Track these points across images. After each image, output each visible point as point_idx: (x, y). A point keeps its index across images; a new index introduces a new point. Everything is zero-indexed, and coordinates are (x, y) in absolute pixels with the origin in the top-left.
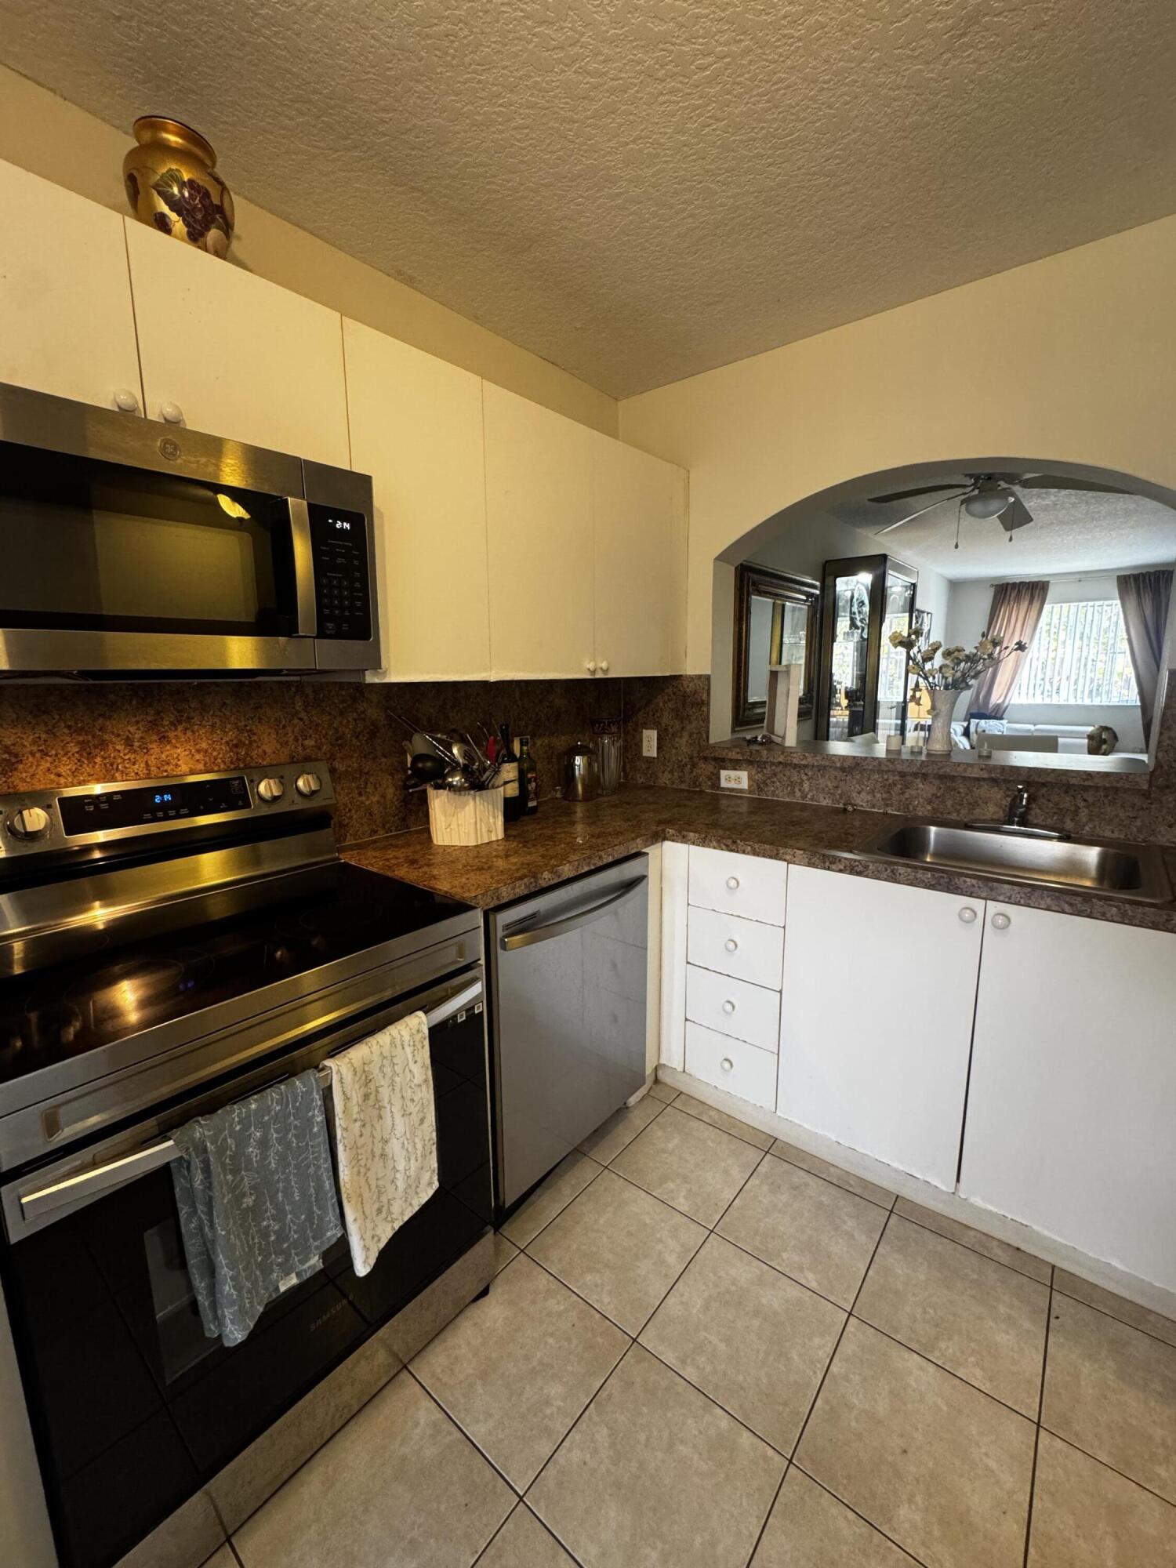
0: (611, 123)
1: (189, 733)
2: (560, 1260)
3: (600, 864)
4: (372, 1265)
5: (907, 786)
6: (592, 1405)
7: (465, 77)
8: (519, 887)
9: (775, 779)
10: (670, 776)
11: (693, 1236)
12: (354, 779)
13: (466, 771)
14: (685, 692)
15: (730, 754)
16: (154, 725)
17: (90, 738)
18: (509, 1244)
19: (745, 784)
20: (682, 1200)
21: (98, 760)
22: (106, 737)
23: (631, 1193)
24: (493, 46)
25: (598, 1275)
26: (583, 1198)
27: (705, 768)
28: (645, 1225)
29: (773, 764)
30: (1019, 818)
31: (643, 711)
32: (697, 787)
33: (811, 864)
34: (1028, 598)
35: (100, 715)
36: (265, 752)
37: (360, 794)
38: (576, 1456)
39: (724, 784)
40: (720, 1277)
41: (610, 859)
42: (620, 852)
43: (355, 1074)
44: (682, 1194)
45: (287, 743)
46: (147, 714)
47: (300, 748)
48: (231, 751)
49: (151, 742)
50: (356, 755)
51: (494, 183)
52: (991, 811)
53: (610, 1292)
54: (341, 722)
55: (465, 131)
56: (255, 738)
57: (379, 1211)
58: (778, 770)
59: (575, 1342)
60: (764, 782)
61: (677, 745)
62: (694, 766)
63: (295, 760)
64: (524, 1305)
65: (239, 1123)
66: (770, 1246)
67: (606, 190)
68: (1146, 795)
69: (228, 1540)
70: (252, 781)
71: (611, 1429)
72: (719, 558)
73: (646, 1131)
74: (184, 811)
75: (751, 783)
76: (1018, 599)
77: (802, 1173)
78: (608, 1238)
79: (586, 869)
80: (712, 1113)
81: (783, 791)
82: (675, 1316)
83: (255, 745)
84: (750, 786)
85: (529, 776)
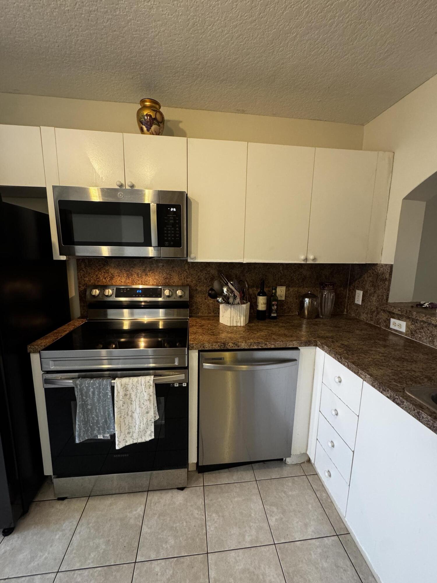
0: (269, 10)
1: (153, 274)
2: (211, 500)
3: (265, 347)
4: (120, 448)
6: (176, 559)
7: (209, 33)
8: (215, 345)
9: (422, 331)
10: (366, 316)
11: (265, 538)
12: (204, 294)
14: (378, 273)
15: (395, 310)
16: (144, 271)
17: (129, 273)
18: (202, 480)
19: (403, 329)
20: (274, 519)
21: (130, 279)
22: (133, 273)
23: (256, 498)
24: (209, 16)
25: (217, 517)
26: (238, 485)
27: (383, 316)
28: (250, 515)
29: (420, 321)
31: (357, 281)
32: (378, 325)
35: (132, 267)
36: (174, 281)
37: (205, 299)
38: (157, 569)
39: (392, 326)
40: (260, 566)
41: (273, 346)
43: (122, 386)
44: (276, 517)
45: (181, 279)
46: (143, 267)
47: (186, 281)
48: (164, 280)
49: (143, 275)
50: (205, 286)
51: (244, 63)
53: (216, 527)
54: (200, 274)
55: (222, 51)
56: (172, 277)
57: (129, 433)
58: (424, 325)
59: (191, 532)
60: (415, 331)
61: (371, 300)
62: (378, 313)
63: (184, 285)
64: (189, 504)
65: (87, 384)
66: (295, 578)
67: (288, 38)
69: (89, 497)
70: (164, 290)
71: (173, 573)
73: (284, 479)
74: (143, 296)
75: (408, 329)
77: (349, 563)
78: (233, 507)
79: (256, 347)
80: (324, 495)
81: (426, 339)
82: (229, 561)
83: (171, 279)
84: (407, 331)
85: (273, 303)
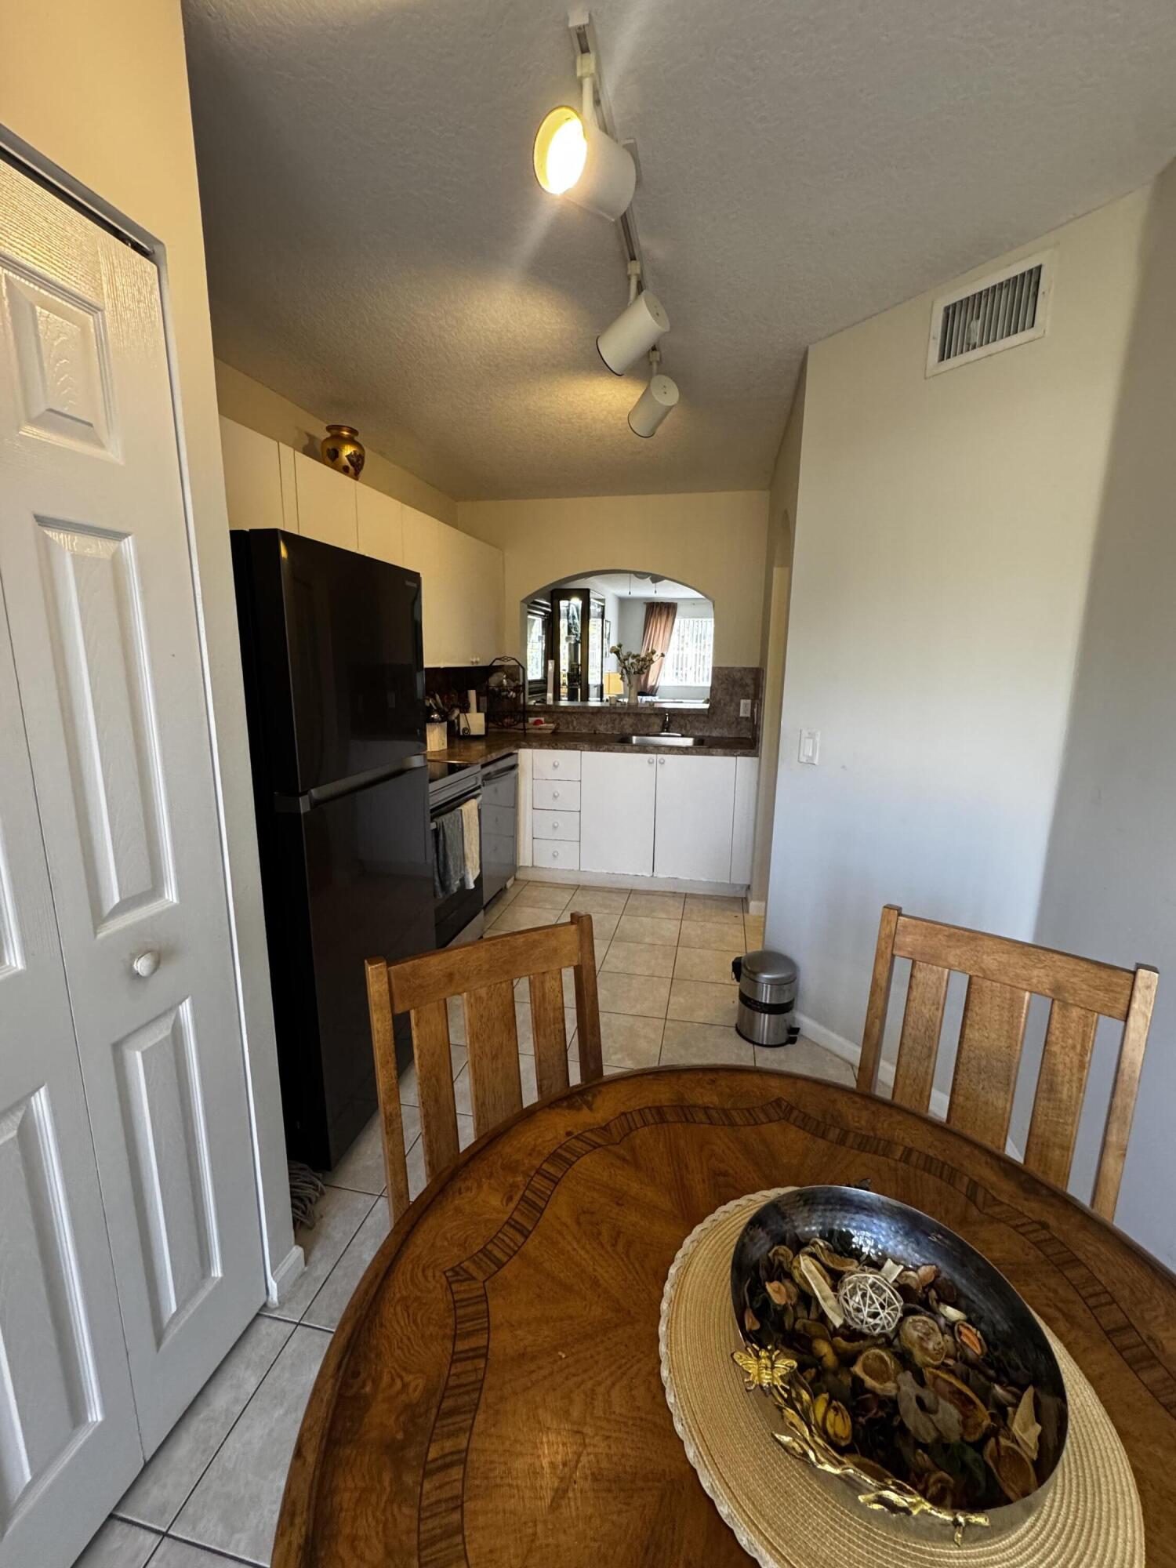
5: (621, 720)
13: (439, 711)
29: (557, 712)
30: (666, 728)
33: (591, 750)
34: (666, 613)
42: (505, 752)
52: (656, 728)
68: (708, 717)
72: (523, 601)
76: (660, 614)
